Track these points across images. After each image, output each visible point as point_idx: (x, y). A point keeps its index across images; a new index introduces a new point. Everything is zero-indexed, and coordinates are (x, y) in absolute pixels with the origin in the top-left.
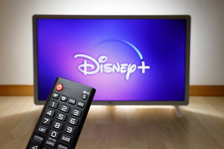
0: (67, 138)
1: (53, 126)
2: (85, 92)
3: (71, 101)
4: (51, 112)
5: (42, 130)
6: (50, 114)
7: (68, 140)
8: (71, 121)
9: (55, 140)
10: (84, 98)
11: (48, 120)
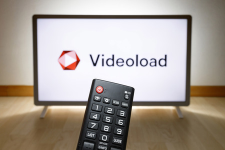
0: (118, 140)
1: (102, 130)
2: (126, 92)
3: (114, 102)
4: (96, 115)
5: (91, 135)
6: (96, 118)
7: (119, 141)
8: (119, 122)
9: (106, 144)
10: (127, 98)
11: (95, 124)
